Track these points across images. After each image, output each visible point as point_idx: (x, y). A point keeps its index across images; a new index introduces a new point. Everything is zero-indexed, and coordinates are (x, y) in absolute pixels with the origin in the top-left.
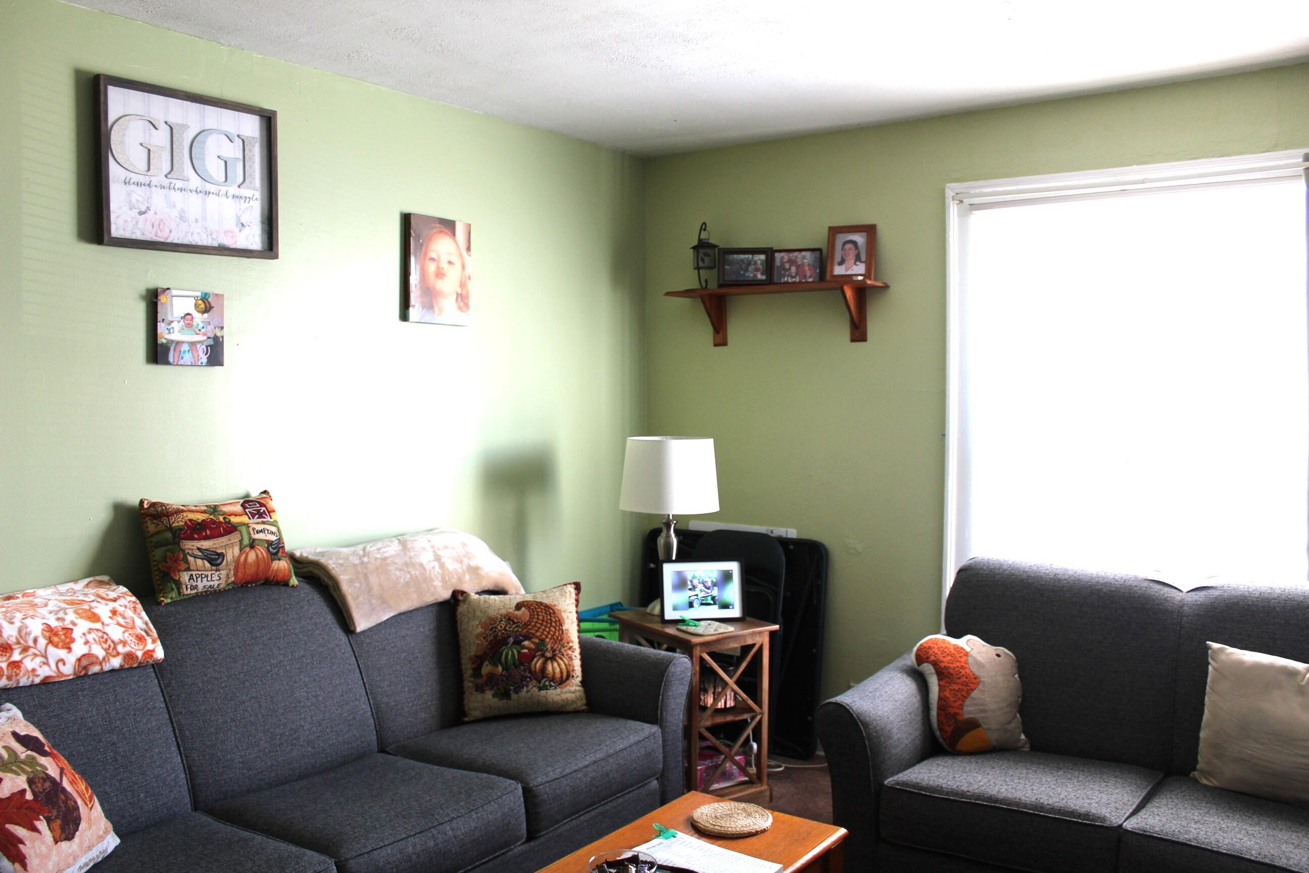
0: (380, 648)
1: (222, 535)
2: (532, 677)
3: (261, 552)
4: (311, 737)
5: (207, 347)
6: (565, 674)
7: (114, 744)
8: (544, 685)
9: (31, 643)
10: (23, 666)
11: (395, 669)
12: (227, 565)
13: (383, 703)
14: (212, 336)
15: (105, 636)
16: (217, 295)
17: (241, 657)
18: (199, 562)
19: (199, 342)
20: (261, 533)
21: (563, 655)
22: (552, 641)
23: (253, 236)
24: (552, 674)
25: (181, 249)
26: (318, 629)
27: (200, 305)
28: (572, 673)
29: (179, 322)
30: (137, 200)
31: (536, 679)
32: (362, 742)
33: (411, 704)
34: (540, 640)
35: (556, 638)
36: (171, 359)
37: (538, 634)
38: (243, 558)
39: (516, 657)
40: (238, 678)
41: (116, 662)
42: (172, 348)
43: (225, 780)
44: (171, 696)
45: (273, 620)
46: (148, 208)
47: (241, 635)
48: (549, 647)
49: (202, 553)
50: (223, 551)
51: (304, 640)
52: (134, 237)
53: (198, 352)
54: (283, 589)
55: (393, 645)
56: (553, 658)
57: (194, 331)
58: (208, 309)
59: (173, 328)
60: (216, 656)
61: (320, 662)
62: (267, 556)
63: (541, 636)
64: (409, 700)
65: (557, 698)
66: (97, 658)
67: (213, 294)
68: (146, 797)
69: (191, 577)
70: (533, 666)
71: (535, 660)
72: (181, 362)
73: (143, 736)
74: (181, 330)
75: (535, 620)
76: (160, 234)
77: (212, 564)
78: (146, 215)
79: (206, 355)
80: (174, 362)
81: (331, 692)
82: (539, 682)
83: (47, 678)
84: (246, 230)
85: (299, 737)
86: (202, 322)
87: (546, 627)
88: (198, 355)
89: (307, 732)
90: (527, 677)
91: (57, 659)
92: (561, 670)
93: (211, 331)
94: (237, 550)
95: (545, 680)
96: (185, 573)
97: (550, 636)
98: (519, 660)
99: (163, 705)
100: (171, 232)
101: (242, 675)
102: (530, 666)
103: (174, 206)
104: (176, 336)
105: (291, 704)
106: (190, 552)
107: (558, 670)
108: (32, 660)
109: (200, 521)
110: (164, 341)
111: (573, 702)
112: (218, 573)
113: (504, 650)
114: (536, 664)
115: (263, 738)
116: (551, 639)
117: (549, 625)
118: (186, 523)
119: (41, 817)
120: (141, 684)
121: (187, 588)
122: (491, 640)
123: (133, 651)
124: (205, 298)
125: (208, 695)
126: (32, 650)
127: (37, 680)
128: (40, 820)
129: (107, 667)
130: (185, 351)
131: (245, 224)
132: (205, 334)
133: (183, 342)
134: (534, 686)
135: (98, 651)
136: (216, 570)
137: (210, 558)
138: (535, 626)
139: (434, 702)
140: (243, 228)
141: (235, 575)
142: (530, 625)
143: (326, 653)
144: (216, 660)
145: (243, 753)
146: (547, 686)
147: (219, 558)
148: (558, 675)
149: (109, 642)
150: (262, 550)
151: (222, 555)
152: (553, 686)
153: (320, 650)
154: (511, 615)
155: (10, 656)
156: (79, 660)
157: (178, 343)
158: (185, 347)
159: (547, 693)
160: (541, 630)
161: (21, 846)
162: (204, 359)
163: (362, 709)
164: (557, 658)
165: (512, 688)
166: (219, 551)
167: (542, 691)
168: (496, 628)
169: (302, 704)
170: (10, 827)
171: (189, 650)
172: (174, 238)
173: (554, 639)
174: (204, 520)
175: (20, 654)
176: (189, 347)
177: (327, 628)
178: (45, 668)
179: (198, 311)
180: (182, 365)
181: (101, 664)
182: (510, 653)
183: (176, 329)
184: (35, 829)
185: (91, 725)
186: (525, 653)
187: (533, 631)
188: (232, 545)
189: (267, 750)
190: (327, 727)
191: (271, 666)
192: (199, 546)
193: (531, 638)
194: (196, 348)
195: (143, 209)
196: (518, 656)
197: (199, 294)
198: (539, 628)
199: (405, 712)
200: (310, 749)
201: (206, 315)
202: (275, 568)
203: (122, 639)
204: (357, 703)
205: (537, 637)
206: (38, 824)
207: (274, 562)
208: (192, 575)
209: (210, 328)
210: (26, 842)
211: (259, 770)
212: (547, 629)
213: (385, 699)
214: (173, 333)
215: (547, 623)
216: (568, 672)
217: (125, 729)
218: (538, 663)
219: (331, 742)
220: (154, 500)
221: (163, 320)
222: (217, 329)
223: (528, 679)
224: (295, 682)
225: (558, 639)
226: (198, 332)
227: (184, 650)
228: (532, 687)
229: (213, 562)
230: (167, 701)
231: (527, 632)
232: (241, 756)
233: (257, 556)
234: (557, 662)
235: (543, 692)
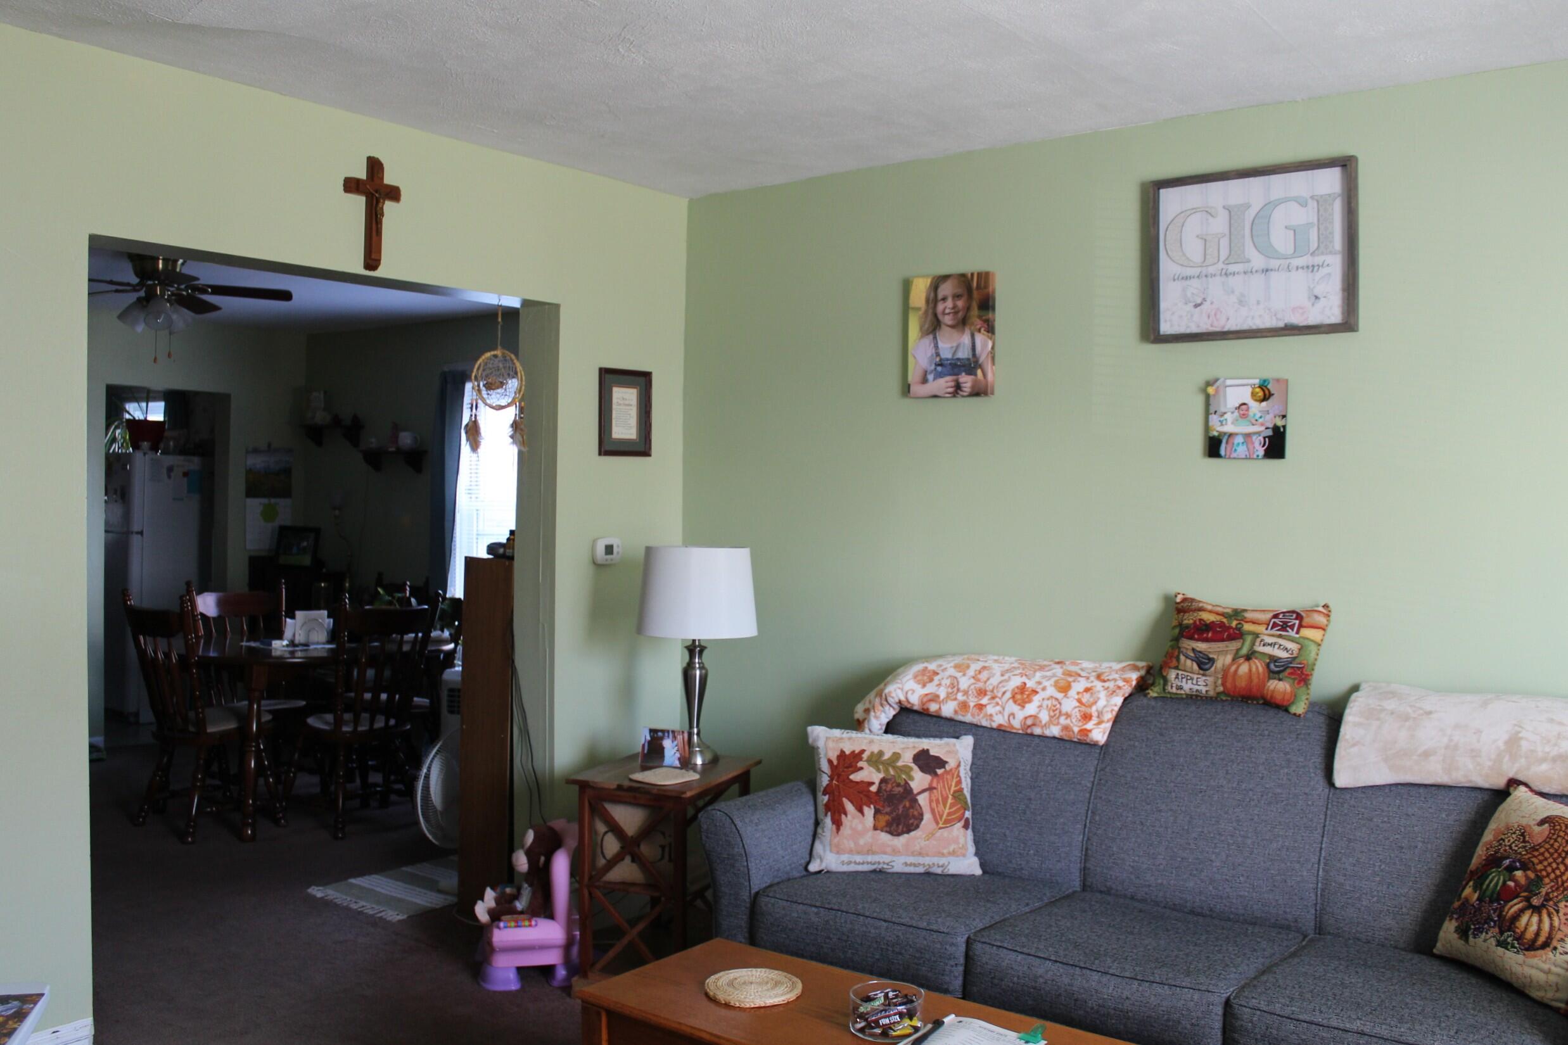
0: (1365, 816)
1: (1223, 640)
2: (1497, 923)
3: (1257, 668)
4: (1218, 877)
5: (1264, 438)
6: (1542, 939)
7: (1030, 799)
8: (1505, 940)
9: (1000, 695)
10: (984, 710)
11: (1372, 848)
12: (1215, 672)
13: (1335, 882)
14: (1271, 426)
15: (1058, 706)
16: (1278, 380)
17: (1181, 767)
18: (1189, 662)
19: (1255, 433)
20: (1269, 647)
21: (1558, 911)
22: (1553, 884)
23: (1331, 308)
24: (1522, 930)
25: (1231, 336)
26: (1288, 767)
27: (1258, 393)
28: (1554, 943)
29: (1233, 413)
30: (1193, 294)
31: (1500, 928)
32: (1285, 912)
33: (1375, 899)
34: (1537, 875)
35: (1560, 883)
36: (1222, 452)
37: (1539, 867)
38: (1233, 668)
39: (1498, 888)
40: (1166, 786)
41: (1055, 731)
42: (1224, 441)
43: (1111, 875)
44: (1100, 780)
45: (1239, 741)
46: (1204, 300)
47: (1194, 746)
48: (1544, 891)
49: (1195, 654)
50: (1215, 657)
51: (1263, 774)
52: (1188, 331)
53: (1253, 443)
54: (1282, 714)
55: (1386, 819)
56: (1537, 910)
57: (1251, 422)
58: (1266, 396)
59: (1226, 420)
60: (1157, 758)
61: (1270, 803)
62: (1264, 672)
63: (1541, 871)
64: (1375, 893)
65: (1518, 969)
66: (1041, 722)
67: (1273, 379)
68: (1035, 855)
69: (1177, 677)
70: (1506, 909)
71: (1515, 901)
72: (1234, 455)
73: (1057, 804)
74: (1234, 422)
75: (1547, 846)
76: (1216, 323)
77: (1200, 668)
78: (1202, 307)
79: (1263, 446)
80: (1225, 455)
81: (1267, 840)
82: (1501, 933)
83: (1000, 725)
84: (1322, 302)
85: (1202, 871)
86: (1260, 411)
87: (1555, 860)
88: (1254, 448)
89: (1215, 869)
90: (1492, 920)
91: (1010, 712)
92: (1539, 930)
93: (1270, 420)
94: (1229, 659)
95: (1509, 933)
96: (1173, 670)
97: (1552, 876)
98: (1499, 893)
99: (1089, 785)
100: (1228, 319)
101: (1172, 784)
102: (1503, 907)
103: (1233, 292)
104: (1229, 428)
105: (1209, 833)
106: (1184, 651)
107: (1533, 928)
108: (994, 707)
109: (1208, 622)
110: (1216, 434)
111: (1540, 987)
112: (1204, 678)
113: (1494, 872)
114: (1512, 907)
115: (1163, 853)
116: (1552, 881)
117: (1560, 860)
118: (1195, 622)
119: (872, 806)
120: (1080, 759)
121: (1172, 687)
122: (1491, 855)
123: (1072, 725)
124: (1263, 386)
125: (1131, 791)
126: (997, 700)
127: (994, 725)
128: (869, 807)
129: (1048, 733)
130: (1238, 444)
131: (1319, 296)
132: (1262, 425)
133: (1237, 434)
134: (1494, 937)
135: (1044, 717)
136: (1204, 675)
137: (1200, 661)
138: (1542, 854)
139: (1412, 912)
140: (1317, 301)
141: (1223, 684)
142: (1537, 850)
143: (1284, 796)
144: (1155, 761)
145: (1137, 858)
146: (1509, 943)
147: (1208, 663)
148: (1530, 935)
149: (1057, 712)
150: (1259, 664)
151: (1212, 661)
152: (1515, 948)
153: (1279, 791)
154: (1528, 829)
155: (981, 699)
156: (1026, 718)
157: (1231, 435)
158: (1239, 439)
159: (1504, 954)
160: (1545, 863)
161: (843, 816)
162: (1261, 452)
163: (1302, 876)
164: (1544, 912)
165: (1472, 927)
166: (1211, 656)
167: (1499, 948)
168: (1504, 840)
169: (1223, 838)
170: (845, 800)
171: (1137, 744)
172: (1232, 326)
173: (1558, 882)
174: (1213, 622)
175: (989, 700)
176: (1244, 438)
177: (1302, 770)
178: (1000, 716)
179: (1256, 400)
180: (1234, 458)
181: (1042, 727)
182: (1496, 879)
183: (1229, 422)
184: (861, 811)
185: (1020, 776)
186: (1509, 886)
187: (1535, 860)
188: (1225, 652)
189: (1162, 867)
190: (1242, 875)
191: (1208, 787)
192: (1194, 647)
193: (1529, 869)
194: (1252, 440)
195: (1199, 301)
196: (1501, 887)
197: (1257, 381)
198: (1546, 859)
199: (1362, 905)
200: (1211, 888)
201: (1264, 404)
202: (1272, 687)
203: (1069, 712)
204: (1297, 866)
205: (1535, 871)
206: (866, 809)
207: (1271, 681)
208: (1178, 674)
209: (1269, 417)
210: (849, 816)
211: (1147, 883)
212: (1554, 865)
213: (1341, 879)
214: (1226, 424)
215: (1560, 855)
216: (1550, 938)
217: (1045, 791)
218: (1514, 907)
219: (1241, 893)
220: (1190, 595)
221: (1216, 412)
222: (1277, 417)
223: (1492, 924)
224: (1226, 813)
225: (1563, 884)
226: (1254, 422)
227: (1132, 743)
228: (1491, 937)
229: (1202, 666)
230: (1096, 783)
231: (1529, 858)
232: (1134, 861)
233: (1250, 670)
234: (1540, 916)
235: (1500, 950)
